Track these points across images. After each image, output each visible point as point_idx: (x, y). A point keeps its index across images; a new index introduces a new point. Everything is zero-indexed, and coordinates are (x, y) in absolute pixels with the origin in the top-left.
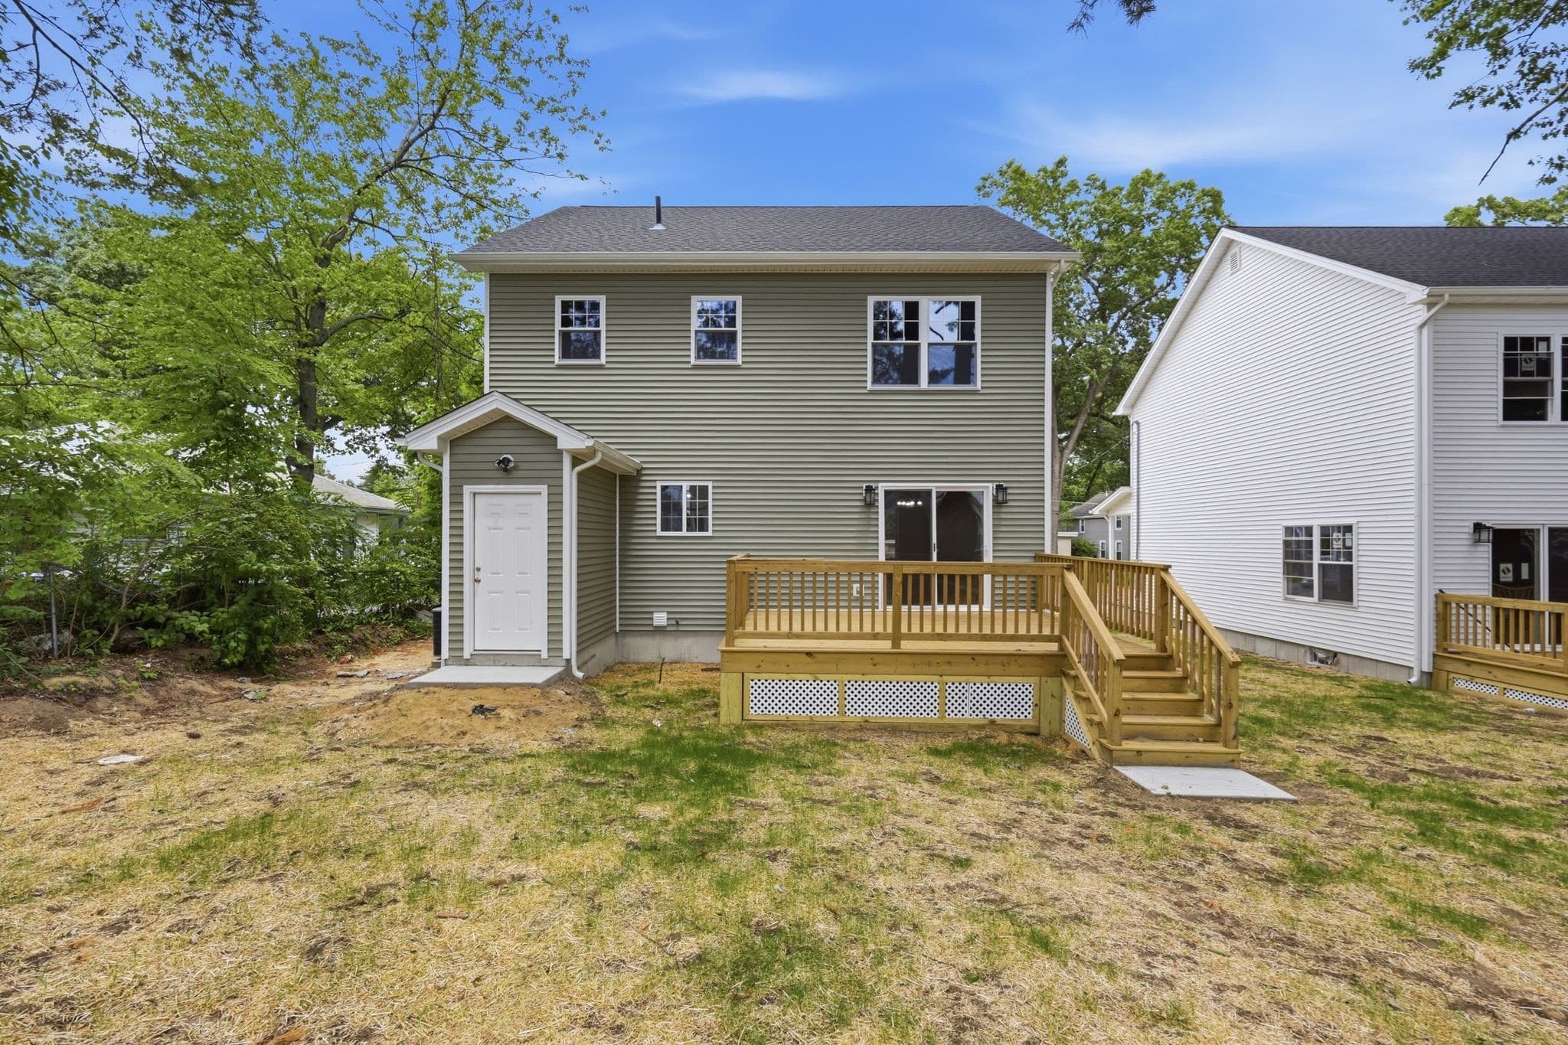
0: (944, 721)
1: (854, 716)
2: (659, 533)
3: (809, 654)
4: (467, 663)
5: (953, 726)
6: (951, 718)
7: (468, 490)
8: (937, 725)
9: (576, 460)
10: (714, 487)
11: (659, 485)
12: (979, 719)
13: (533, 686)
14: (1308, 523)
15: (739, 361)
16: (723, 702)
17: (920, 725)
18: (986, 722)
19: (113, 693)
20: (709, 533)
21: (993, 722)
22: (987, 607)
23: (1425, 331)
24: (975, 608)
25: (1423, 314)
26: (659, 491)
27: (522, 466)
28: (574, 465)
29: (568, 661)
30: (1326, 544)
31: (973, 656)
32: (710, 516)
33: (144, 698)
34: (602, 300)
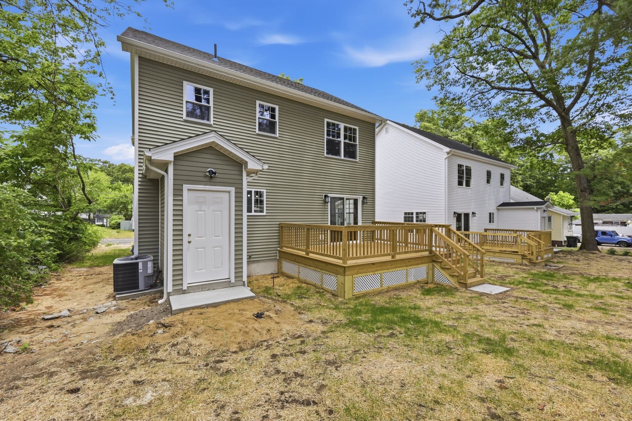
1: (385, 286)
5: (409, 285)
6: (409, 282)
7: (186, 187)
8: (406, 285)
10: (267, 192)
12: (415, 281)
14: (412, 211)
15: (277, 135)
16: (346, 289)
20: (265, 214)
21: (418, 281)
22: (358, 242)
23: (447, 160)
24: (355, 242)
25: (446, 156)
27: (220, 176)
29: (244, 282)
30: (417, 217)
32: (265, 205)
34: (211, 90)
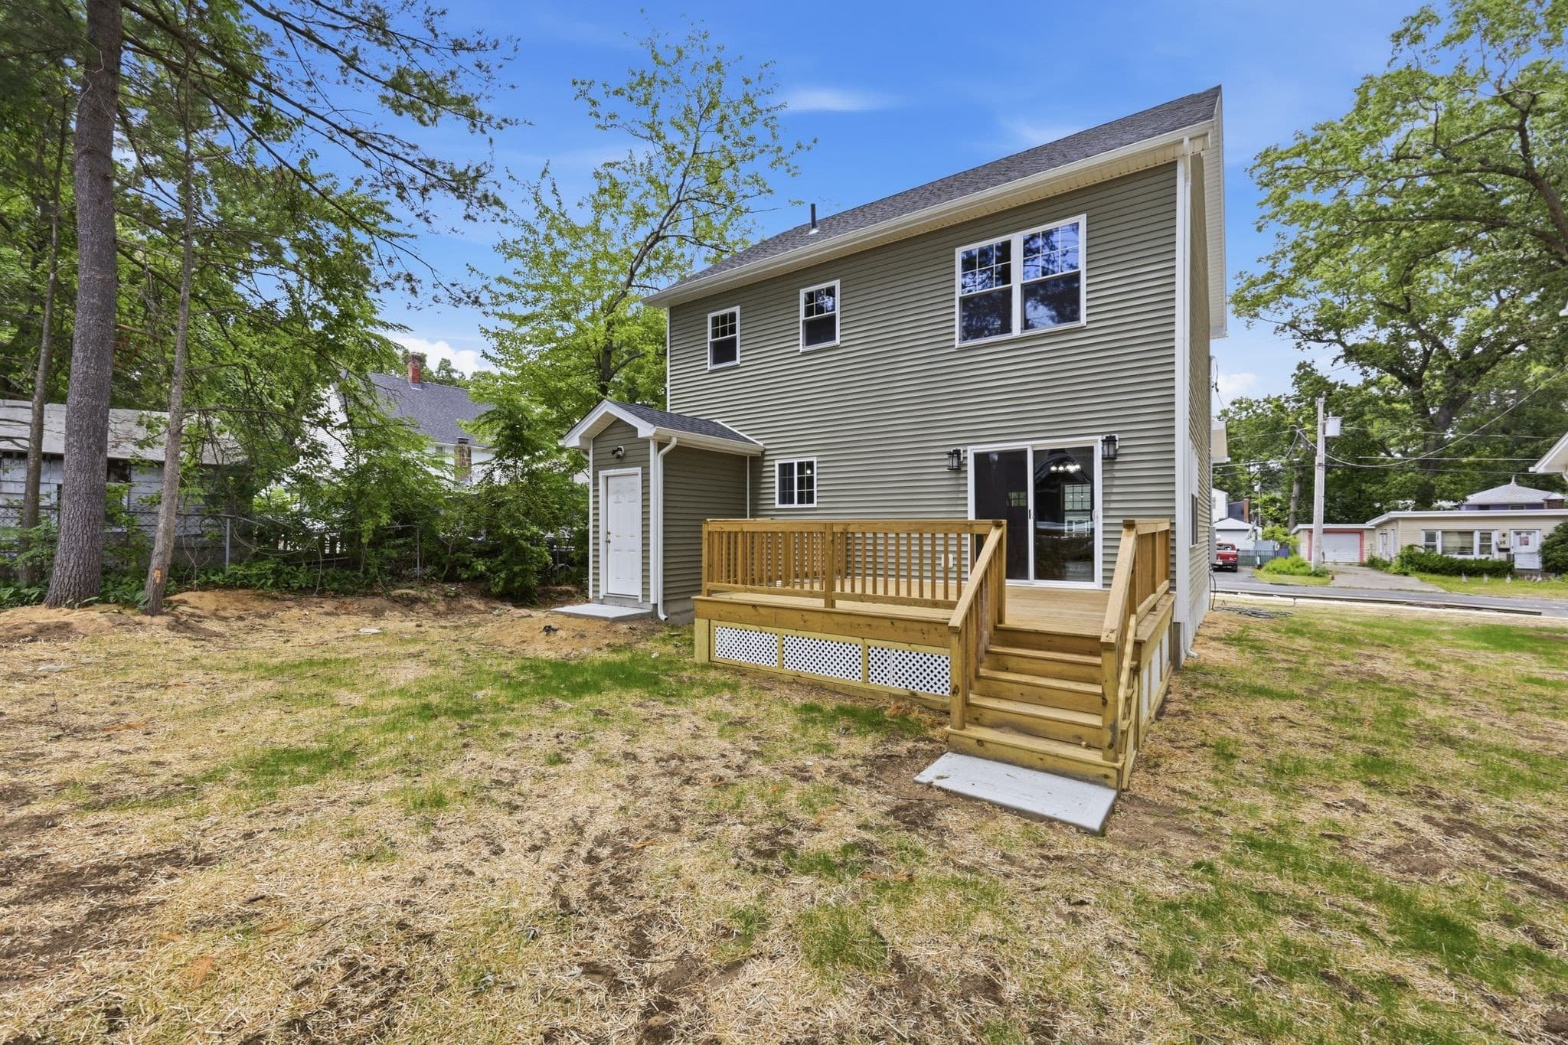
0: (865, 686)
1: (790, 669)
2: (778, 506)
3: (754, 606)
4: (602, 602)
5: (873, 692)
6: (874, 684)
7: (602, 473)
8: (859, 689)
9: (661, 445)
10: (817, 462)
11: (777, 463)
12: (901, 690)
13: (606, 619)
16: (696, 643)
17: (845, 687)
18: (907, 693)
19: (426, 602)
20: (815, 505)
21: (914, 694)
26: (777, 469)
27: (629, 453)
28: (659, 450)
29: (656, 605)
31: (893, 620)
32: (815, 489)
33: (441, 607)
34: (737, 310)
